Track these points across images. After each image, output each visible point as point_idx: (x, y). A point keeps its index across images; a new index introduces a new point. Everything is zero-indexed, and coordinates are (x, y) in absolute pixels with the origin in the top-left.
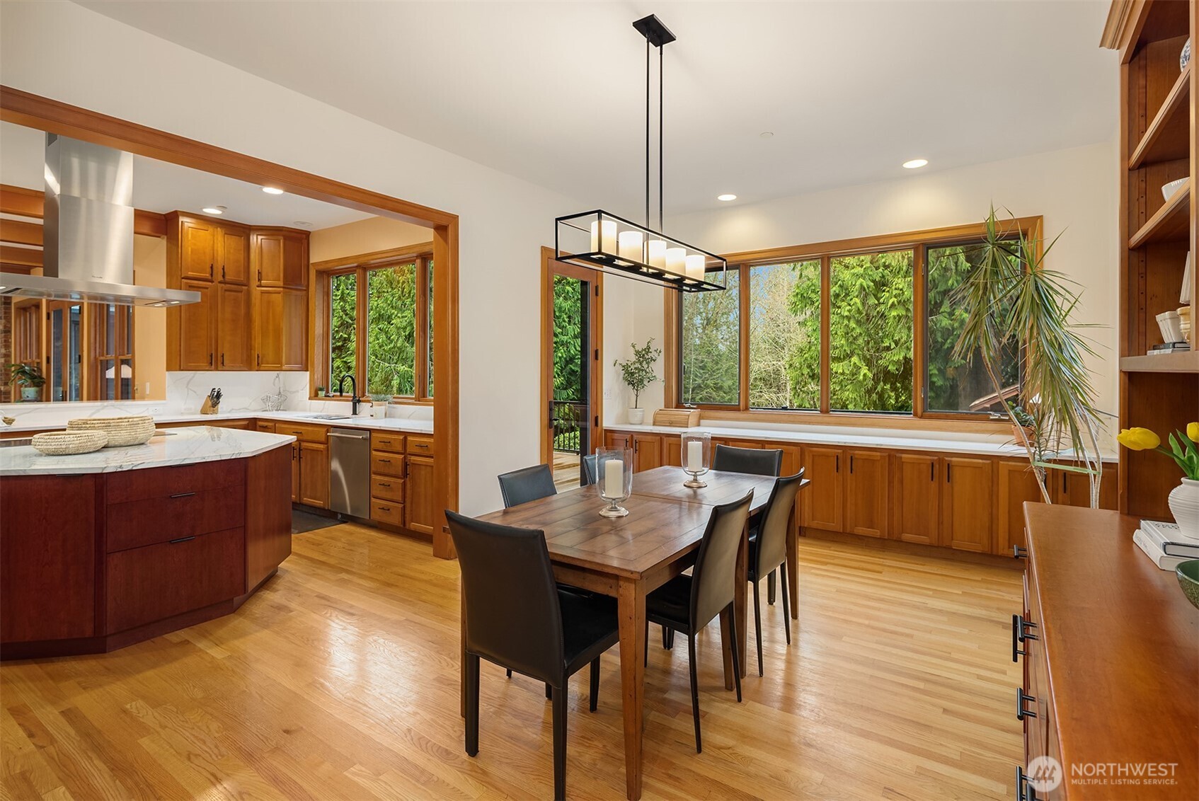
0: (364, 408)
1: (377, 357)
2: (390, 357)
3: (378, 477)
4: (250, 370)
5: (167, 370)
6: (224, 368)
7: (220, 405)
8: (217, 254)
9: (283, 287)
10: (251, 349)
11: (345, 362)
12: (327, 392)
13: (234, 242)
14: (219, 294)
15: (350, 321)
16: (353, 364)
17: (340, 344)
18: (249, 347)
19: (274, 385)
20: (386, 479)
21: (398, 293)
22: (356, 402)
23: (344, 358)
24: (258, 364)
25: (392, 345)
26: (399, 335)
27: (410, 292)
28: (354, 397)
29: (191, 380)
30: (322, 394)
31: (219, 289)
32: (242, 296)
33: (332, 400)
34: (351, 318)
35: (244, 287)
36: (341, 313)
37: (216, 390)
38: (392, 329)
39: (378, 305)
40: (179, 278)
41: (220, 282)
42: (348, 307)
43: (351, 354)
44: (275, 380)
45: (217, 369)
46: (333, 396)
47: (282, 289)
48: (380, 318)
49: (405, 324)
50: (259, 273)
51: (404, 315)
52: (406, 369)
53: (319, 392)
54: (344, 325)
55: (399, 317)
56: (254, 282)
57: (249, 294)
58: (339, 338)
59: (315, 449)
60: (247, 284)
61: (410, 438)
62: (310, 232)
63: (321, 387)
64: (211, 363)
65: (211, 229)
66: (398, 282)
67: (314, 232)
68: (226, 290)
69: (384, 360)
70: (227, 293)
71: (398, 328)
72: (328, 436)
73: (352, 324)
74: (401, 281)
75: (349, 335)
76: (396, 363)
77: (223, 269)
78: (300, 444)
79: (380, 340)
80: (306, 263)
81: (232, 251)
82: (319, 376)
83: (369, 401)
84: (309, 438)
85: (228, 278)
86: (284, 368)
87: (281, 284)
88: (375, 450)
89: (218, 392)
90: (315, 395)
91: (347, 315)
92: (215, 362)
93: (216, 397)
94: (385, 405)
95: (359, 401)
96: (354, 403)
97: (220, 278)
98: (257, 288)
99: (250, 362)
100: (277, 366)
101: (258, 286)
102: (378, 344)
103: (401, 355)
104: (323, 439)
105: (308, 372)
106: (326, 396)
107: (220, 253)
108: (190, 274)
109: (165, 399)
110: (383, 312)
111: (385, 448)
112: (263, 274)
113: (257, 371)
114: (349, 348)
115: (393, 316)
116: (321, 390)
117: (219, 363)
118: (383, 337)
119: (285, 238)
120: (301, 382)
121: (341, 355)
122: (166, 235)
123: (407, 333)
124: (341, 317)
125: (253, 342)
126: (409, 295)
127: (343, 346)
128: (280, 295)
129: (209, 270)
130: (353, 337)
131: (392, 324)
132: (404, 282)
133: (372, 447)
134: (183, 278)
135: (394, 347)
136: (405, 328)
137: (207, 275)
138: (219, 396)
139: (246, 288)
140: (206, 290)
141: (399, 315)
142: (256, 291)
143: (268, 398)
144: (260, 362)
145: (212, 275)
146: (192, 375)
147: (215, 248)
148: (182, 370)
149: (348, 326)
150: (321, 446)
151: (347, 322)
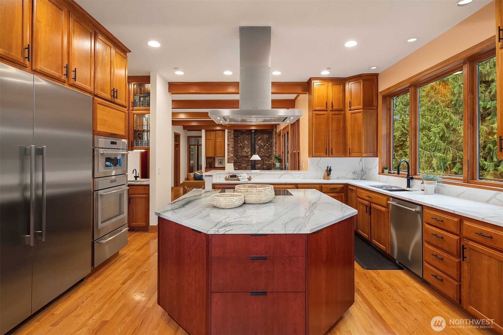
0: (416, 184)
1: (422, 148)
2: (430, 148)
3: (430, 247)
4: (346, 156)
5: (309, 157)
6: (333, 156)
7: (331, 175)
8: (329, 96)
9: (363, 109)
10: (346, 145)
11: (404, 152)
12: (390, 170)
13: (338, 88)
14: (330, 116)
15: (407, 132)
16: (408, 153)
17: (402, 143)
18: (345, 144)
19: (359, 165)
20: (439, 252)
21: (434, 114)
22: (410, 179)
23: (404, 150)
24: (350, 153)
25: (431, 142)
26: (435, 136)
27: (442, 113)
28: (408, 175)
29: (318, 162)
30: (386, 171)
31: (330, 114)
32: (341, 117)
33: (392, 176)
34: (407, 131)
35: (342, 112)
36: (402, 129)
37: (329, 167)
38: (431, 134)
39: (422, 122)
40: (312, 111)
41: (330, 111)
42: (405, 126)
43: (407, 148)
44: (360, 162)
45: (329, 156)
46: (394, 173)
47: (362, 110)
48: (424, 128)
49: (439, 130)
50: (350, 103)
51: (439, 125)
52: (441, 155)
53: (385, 170)
54: (403, 134)
55: (435, 127)
56: (347, 109)
57: (345, 115)
58: (401, 141)
59: (380, 209)
60: (343, 110)
61: (466, 223)
62: (378, 74)
63: (386, 167)
64: (326, 153)
65: (326, 84)
66: (435, 108)
67: (380, 73)
68: (333, 115)
69: (426, 150)
70: (334, 116)
71: (435, 133)
72: (388, 203)
73: (408, 133)
74: (436, 108)
75: (406, 138)
76: (434, 152)
77: (332, 104)
78: (370, 204)
79: (424, 140)
80: (376, 92)
81: (336, 94)
82: (384, 160)
83: (420, 179)
84: (376, 202)
85: (334, 108)
86: (363, 155)
87: (361, 107)
88: (427, 223)
89: (330, 168)
90: (382, 172)
91: (405, 129)
92: (328, 153)
93: (329, 171)
94: (435, 184)
95: (412, 178)
96: (408, 179)
97: (331, 109)
98: (349, 111)
99: (345, 152)
100: (360, 154)
101: (349, 110)
102: (423, 142)
103: (437, 147)
104: (385, 204)
105: (378, 158)
106: (389, 173)
107: (330, 95)
108: (317, 108)
109: (308, 171)
110: (425, 125)
111: (437, 225)
112: (352, 103)
113: (349, 157)
114: (406, 145)
115: (432, 127)
116: (386, 169)
117: (330, 153)
118: (425, 139)
119: (364, 80)
120: (375, 163)
121: (402, 148)
122: (308, 92)
123: (441, 135)
124: (402, 130)
125: (347, 141)
126: (442, 115)
127: (403, 144)
128: (361, 113)
129: (325, 105)
130: (408, 140)
131: (431, 131)
132: (438, 108)
133: (424, 220)
134: (314, 111)
135: (433, 143)
136: (439, 133)
137: (324, 108)
138: (330, 170)
139: (343, 112)
140: (324, 115)
141: (436, 126)
142: (348, 113)
143: (354, 173)
144: (351, 152)
145: (326, 107)
146: (319, 159)
147: (328, 93)
148: (313, 157)
149: (406, 134)
150: (383, 209)
151: (405, 133)
